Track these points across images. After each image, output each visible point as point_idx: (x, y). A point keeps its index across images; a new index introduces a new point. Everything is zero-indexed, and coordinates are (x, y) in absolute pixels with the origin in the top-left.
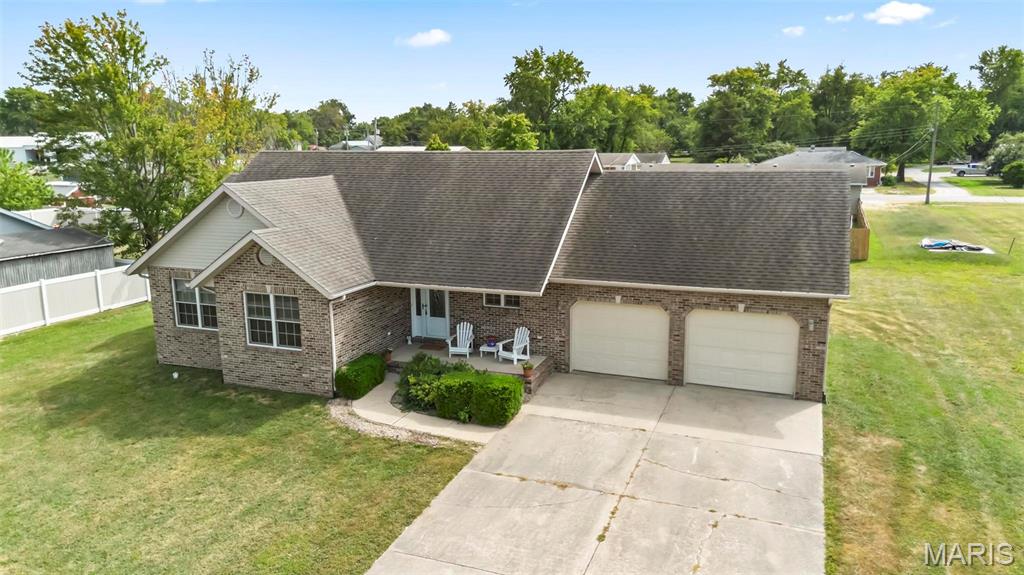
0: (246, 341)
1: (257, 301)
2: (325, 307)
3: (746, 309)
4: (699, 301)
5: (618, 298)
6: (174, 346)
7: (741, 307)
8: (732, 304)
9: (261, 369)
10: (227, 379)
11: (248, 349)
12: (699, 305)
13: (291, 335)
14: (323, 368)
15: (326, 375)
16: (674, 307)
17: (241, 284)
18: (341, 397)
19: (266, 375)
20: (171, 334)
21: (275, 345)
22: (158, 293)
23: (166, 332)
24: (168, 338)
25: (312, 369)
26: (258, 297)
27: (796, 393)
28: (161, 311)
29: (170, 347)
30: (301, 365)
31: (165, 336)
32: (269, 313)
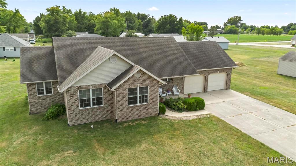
0: (127, 105)
1: (132, 91)
6: (79, 117)
7: (219, 72)
8: (217, 71)
9: (133, 113)
13: (143, 99)
15: (156, 109)
16: (207, 74)
18: (161, 114)
19: (135, 115)
20: (77, 113)
21: (138, 104)
22: (71, 97)
23: (74, 112)
24: (76, 115)
25: (152, 108)
26: (133, 89)
27: (226, 88)
28: (72, 104)
29: (77, 118)
30: (148, 108)
31: (74, 114)
32: (136, 93)
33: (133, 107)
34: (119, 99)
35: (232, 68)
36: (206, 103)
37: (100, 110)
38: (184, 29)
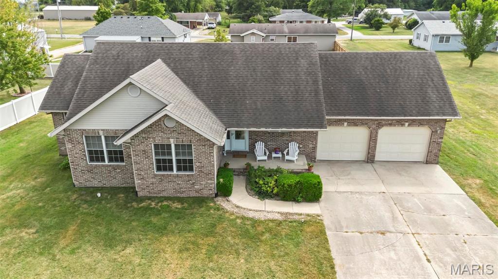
0: (154, 172)
1: (162, 149)
2: (211, 149)
3: (409, 125)
4: (386, 123)
5: (346, 124)
6: (87, 176)
7: (407, 124)
8: (402, 123)
9: (166, 186)
10: (140, 194)
11: (156, 176)
12: (386, 125)
13: (186, 165)
14: (209, 182)
15: (211, 186)
16: (374, 126)
17: (152, 139)
18: (221, 196)
19: (169, 189)
20: (85, 169)
21: (175, 172)
22: (73, 145)
23: (80, 168)
24: (83, 172)
25: (202, 183)
26: (163, 145)
27: (427, 161)
28: (76, 156)
29: (84, 177)
30: (194, 182)
31: (80, 170)
32: (170, 154)
33: (163, 175)
34: (138, 159)
35: (446, 119)
36: (325, 188)
37: (120, 171)
38: (454, 9)
